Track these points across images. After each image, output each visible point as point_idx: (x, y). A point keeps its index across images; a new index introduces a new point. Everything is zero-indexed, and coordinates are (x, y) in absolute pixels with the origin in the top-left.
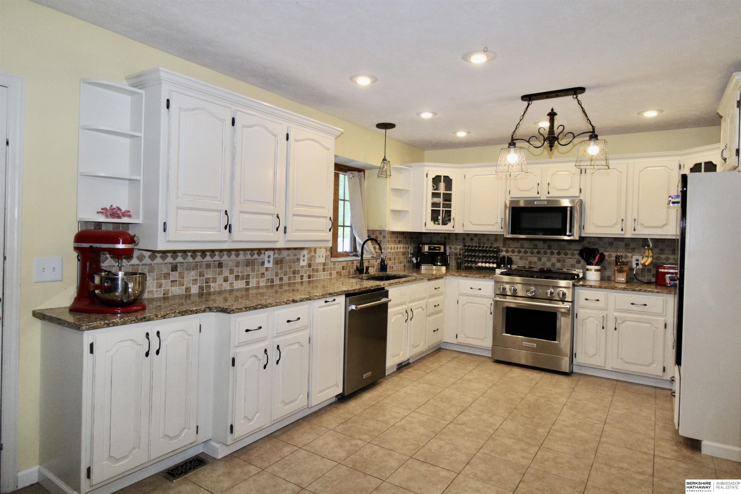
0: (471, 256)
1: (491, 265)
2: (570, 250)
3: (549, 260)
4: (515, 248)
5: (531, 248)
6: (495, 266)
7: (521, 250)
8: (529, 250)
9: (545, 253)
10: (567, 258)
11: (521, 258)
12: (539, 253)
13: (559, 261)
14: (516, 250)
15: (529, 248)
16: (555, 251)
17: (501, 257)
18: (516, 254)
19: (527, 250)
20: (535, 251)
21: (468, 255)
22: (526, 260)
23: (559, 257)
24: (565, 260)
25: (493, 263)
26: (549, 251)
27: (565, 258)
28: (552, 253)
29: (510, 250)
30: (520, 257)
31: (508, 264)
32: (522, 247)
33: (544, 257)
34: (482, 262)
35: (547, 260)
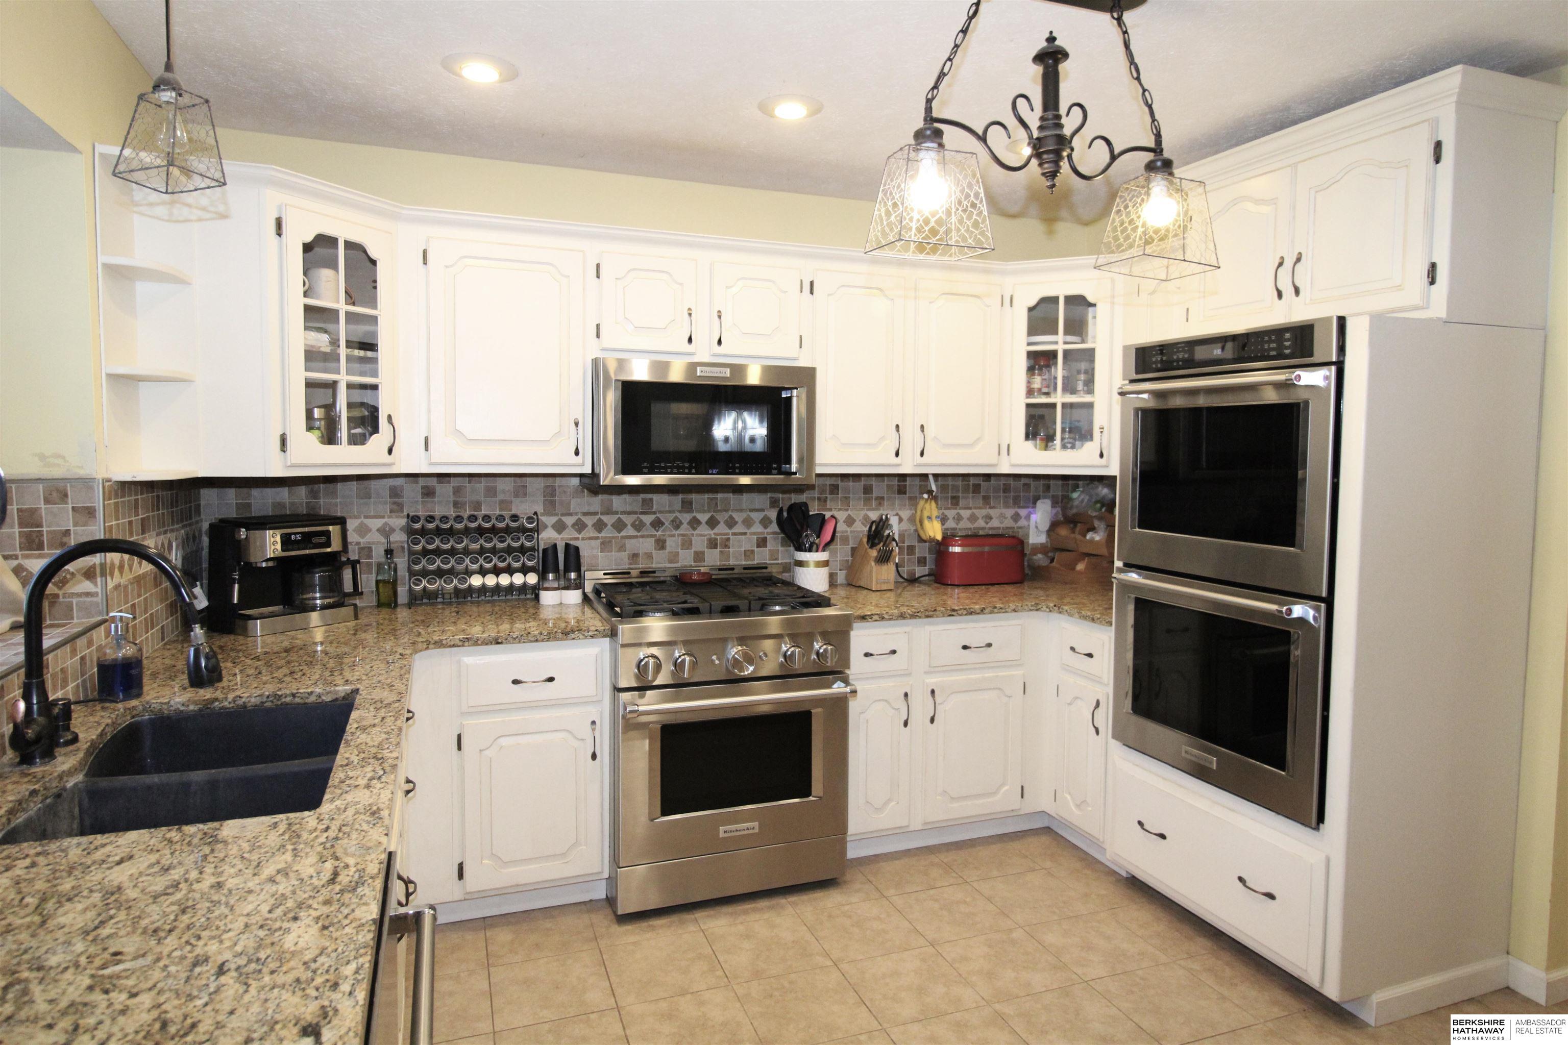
0: (438, 552)
1: (518, 579)
2: (741, 510)
3: (687, 544)
4: (585, 514)
5: (635, 513)
6: (532, 579)
7: (605, 518)
8: (628, 520)
9: (677, 524)
10: (734, 534)
11: (605, 545)
12: (657, 524)
13: (713, 544)
14: (590, 521)
15: (629, 513)
16: (704, 517)
17: (545, 551)
18: (591, 535)
19: (624, 518)
20: (648, 519)
21: (425, 552)
22: (622, 548)
23: (712, 532)
24: (728, 539)
25: (525, 570)
26: (686, 517)
27: (727, 534)
28: (695, 523)
29: (569, 521)
30: (602, 543)
31: (567, 570)
32: (609, 511)
33: (673, 536)
34: (483, 572)
35: (683, 545)
